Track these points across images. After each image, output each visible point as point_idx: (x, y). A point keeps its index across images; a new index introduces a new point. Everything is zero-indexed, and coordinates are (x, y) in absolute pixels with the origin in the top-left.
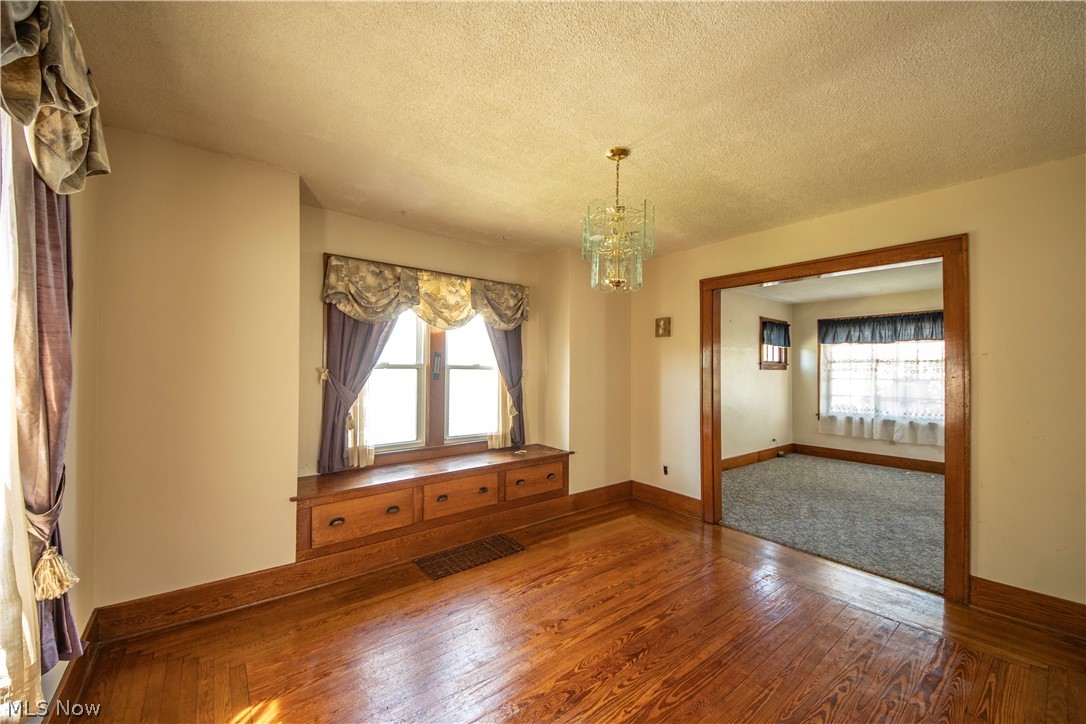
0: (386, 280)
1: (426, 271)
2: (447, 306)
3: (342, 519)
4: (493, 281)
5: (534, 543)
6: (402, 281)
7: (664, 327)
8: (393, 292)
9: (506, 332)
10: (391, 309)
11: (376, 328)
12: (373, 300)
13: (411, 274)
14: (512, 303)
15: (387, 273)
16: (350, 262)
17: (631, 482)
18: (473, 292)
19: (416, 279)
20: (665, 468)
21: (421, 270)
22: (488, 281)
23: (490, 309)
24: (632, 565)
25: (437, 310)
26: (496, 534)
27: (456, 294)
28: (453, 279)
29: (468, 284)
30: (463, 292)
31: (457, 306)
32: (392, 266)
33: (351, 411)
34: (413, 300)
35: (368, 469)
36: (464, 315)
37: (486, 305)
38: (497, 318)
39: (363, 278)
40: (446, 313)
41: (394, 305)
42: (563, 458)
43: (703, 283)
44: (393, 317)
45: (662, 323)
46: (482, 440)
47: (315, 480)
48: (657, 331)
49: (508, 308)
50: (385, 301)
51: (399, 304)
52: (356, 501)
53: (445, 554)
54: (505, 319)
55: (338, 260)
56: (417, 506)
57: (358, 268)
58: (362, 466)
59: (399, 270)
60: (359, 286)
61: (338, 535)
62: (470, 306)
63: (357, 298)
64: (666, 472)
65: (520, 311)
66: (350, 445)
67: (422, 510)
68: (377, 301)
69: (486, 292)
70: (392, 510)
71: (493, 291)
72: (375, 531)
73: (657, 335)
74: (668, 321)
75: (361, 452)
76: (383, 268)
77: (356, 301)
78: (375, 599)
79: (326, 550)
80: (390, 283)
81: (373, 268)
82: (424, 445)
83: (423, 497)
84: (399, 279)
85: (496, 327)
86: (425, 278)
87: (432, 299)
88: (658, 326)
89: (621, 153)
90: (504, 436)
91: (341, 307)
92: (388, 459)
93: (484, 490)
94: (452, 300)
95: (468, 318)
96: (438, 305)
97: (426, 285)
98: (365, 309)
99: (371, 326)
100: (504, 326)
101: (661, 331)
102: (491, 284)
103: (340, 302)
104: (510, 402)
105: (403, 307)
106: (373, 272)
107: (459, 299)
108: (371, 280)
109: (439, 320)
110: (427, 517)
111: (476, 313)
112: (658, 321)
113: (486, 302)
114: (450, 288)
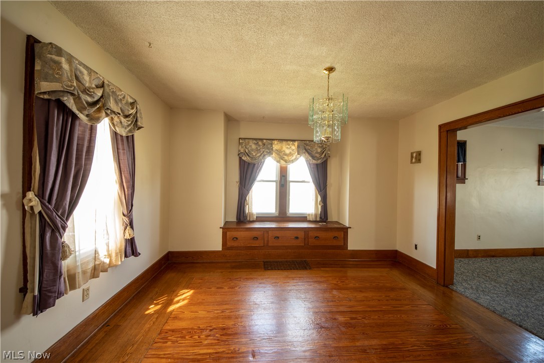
0: (259, 146)
1: (276, 140)
2: (286, 155)
3: (237, 238)
4: (308, 141)
5: (318, 267)
6: (266, 145)
7: (417, 157)
8: (262, 150)
9: (317, 165)
10: (261, 158)
11: (256, 165)
12: (254, 154)
13: (270, 142)
14: (319, 150)
15: (260, 143)
16: (246, 140)
17: (396, 251)
18: (298, 147)
19: (272, 144)
20: (416, 246)
21: (274, 140)
22: (306, 141)
23: (307, 154)
24: (360, 291)
25: (281, 156)
26: (303, 260)
27: (290, 149)
28: (289, 142)
29: (296, 143)
30: (293, 147)
31: (290, 154)
32: (261, 140)
33: (247, 198)
34: (270, 153)
35: (253, 222)
36: (294, 157)
37: (304, 152)
38: (311, 158)
39: (251, 146)
40: (286, 158)
41: (262, 156)
42: (345, 230)
43: (440, 127)
44: (262, 161)
45: (414, 155)
46: (305, 216)
47: (236, 223)
48: (412, 160)
49: (317, 153)
50: (259, 154)
51: (264, 156)
52: (242, 232)
53: (277, 262)
54: (316, 159)
55: (242, 140)
56: (266, 239)
57: (249, 142)
58: (251, 220)
59: (265, 141)
60: (249, 149)
61: (235, 244)
62: (296, 153)
63: (249, 154)
64: (416, 248)
65: (324, 154)
66: (247, 212)
67: (268, 241)
68: (256, 155)
69: (306, 146)
70: (256, 238)
71: (309, 146)
72: (249, 245)
73: (412, 163)
74: (419, 154)
75: (251, 214)
76: (258, 141)
77: (248, 155)
78: (241, 270)
79: (231, 248)
80: (261, 147)
81: (254, 141)
82: (278, 215)
83: (268, 236)
84: (264, 144)
85: (311, 162)
86: (276, 143)
87: (279, 152)
88: (412, 157)
89: (331, 69)
90: (316, 215)
91: (243, 158)
92: (262, 219)
93: (297, 238)
94: (287, 151)
95: (296, 159)
96: (281, 154)
97: (276, 146)
98: (252, 158)
99: (254, 165)
100: (314, 162)
101: (414, 160)
102: (308, 142)
103: (243, 156)
104: (319, 199)
105: (266, 156)
106: (254, 143)
107: (291, 151)
108: (254, 147)
109: (282, 161)
110: (270, 245)
111: (300, 157)
112: (412, 154)
113: (304, 151)
114: (287, 146)
